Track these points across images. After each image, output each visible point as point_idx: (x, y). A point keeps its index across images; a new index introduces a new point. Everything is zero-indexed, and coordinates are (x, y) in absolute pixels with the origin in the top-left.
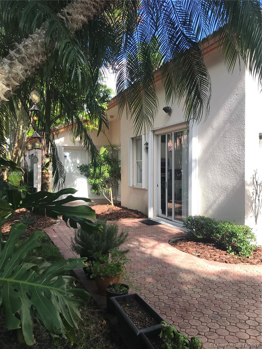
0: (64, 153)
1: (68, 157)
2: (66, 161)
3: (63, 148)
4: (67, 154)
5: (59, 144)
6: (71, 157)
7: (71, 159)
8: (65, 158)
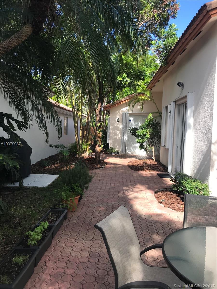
0: (129, 118)
1: (132, 121)
2: (130, 124)
3: (128, 114)
4: (131, 119)
5: (125, 111)
6: (134, 121)
7: (135, 123)
8: (130, 122)
